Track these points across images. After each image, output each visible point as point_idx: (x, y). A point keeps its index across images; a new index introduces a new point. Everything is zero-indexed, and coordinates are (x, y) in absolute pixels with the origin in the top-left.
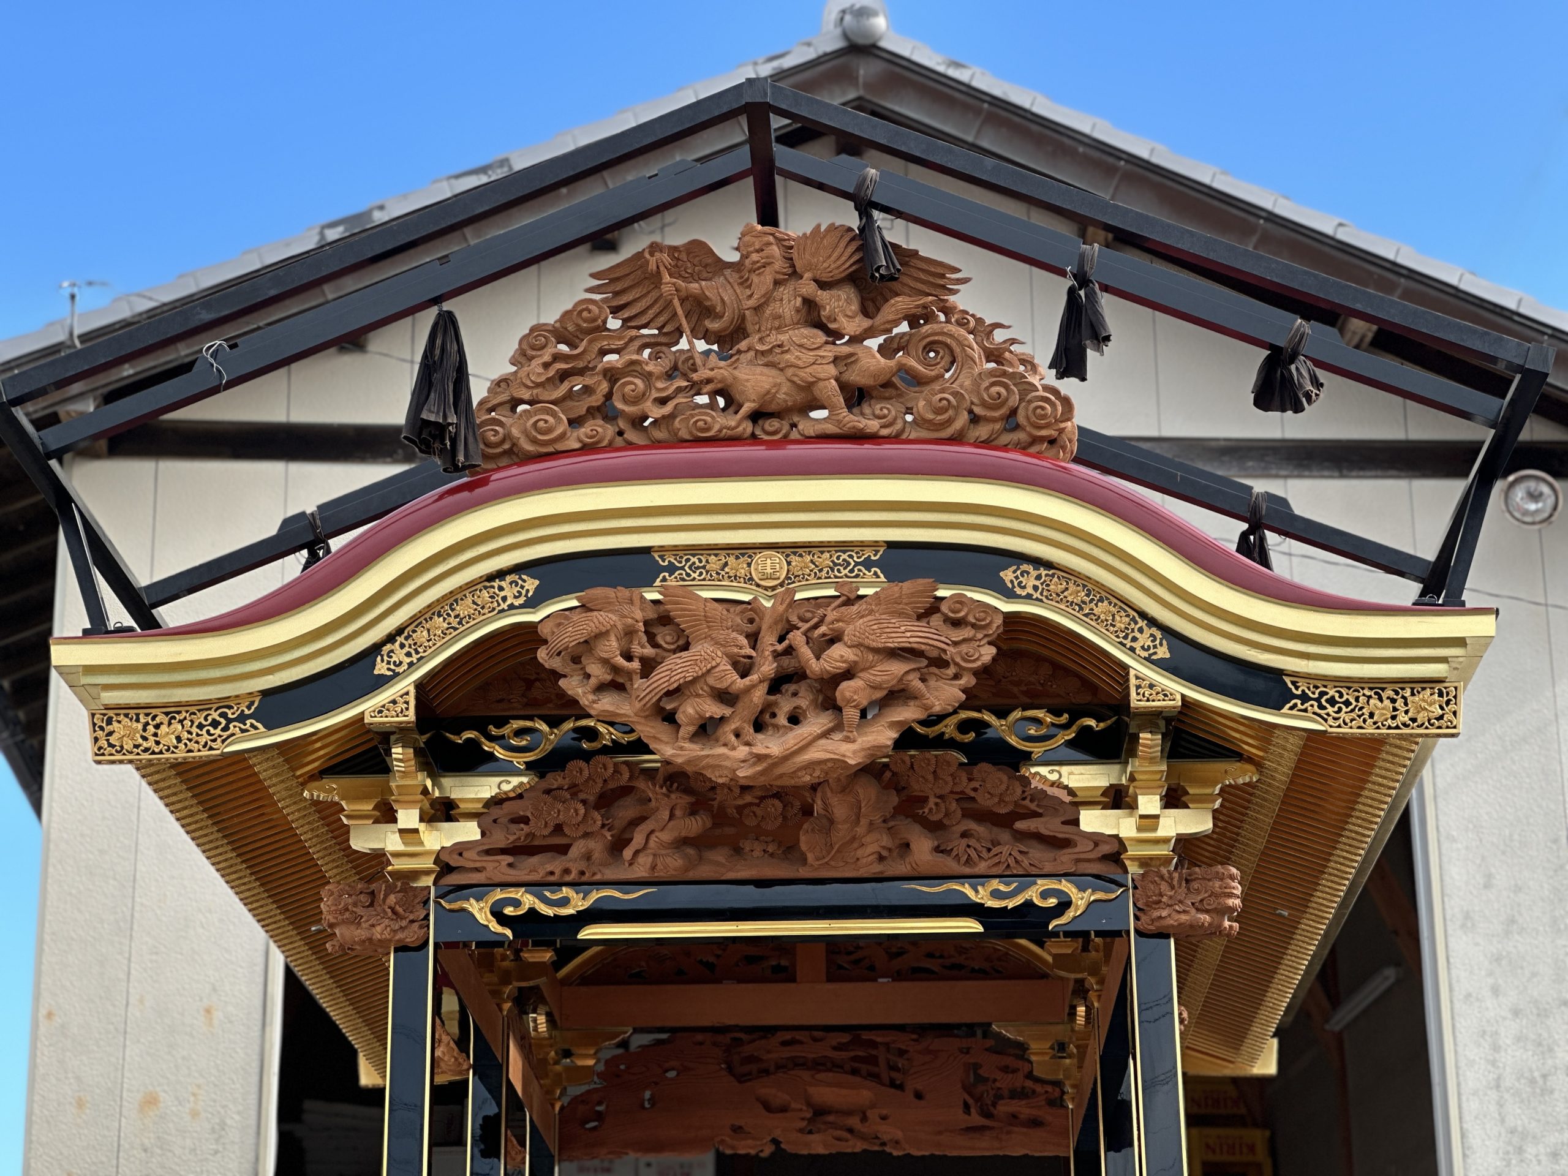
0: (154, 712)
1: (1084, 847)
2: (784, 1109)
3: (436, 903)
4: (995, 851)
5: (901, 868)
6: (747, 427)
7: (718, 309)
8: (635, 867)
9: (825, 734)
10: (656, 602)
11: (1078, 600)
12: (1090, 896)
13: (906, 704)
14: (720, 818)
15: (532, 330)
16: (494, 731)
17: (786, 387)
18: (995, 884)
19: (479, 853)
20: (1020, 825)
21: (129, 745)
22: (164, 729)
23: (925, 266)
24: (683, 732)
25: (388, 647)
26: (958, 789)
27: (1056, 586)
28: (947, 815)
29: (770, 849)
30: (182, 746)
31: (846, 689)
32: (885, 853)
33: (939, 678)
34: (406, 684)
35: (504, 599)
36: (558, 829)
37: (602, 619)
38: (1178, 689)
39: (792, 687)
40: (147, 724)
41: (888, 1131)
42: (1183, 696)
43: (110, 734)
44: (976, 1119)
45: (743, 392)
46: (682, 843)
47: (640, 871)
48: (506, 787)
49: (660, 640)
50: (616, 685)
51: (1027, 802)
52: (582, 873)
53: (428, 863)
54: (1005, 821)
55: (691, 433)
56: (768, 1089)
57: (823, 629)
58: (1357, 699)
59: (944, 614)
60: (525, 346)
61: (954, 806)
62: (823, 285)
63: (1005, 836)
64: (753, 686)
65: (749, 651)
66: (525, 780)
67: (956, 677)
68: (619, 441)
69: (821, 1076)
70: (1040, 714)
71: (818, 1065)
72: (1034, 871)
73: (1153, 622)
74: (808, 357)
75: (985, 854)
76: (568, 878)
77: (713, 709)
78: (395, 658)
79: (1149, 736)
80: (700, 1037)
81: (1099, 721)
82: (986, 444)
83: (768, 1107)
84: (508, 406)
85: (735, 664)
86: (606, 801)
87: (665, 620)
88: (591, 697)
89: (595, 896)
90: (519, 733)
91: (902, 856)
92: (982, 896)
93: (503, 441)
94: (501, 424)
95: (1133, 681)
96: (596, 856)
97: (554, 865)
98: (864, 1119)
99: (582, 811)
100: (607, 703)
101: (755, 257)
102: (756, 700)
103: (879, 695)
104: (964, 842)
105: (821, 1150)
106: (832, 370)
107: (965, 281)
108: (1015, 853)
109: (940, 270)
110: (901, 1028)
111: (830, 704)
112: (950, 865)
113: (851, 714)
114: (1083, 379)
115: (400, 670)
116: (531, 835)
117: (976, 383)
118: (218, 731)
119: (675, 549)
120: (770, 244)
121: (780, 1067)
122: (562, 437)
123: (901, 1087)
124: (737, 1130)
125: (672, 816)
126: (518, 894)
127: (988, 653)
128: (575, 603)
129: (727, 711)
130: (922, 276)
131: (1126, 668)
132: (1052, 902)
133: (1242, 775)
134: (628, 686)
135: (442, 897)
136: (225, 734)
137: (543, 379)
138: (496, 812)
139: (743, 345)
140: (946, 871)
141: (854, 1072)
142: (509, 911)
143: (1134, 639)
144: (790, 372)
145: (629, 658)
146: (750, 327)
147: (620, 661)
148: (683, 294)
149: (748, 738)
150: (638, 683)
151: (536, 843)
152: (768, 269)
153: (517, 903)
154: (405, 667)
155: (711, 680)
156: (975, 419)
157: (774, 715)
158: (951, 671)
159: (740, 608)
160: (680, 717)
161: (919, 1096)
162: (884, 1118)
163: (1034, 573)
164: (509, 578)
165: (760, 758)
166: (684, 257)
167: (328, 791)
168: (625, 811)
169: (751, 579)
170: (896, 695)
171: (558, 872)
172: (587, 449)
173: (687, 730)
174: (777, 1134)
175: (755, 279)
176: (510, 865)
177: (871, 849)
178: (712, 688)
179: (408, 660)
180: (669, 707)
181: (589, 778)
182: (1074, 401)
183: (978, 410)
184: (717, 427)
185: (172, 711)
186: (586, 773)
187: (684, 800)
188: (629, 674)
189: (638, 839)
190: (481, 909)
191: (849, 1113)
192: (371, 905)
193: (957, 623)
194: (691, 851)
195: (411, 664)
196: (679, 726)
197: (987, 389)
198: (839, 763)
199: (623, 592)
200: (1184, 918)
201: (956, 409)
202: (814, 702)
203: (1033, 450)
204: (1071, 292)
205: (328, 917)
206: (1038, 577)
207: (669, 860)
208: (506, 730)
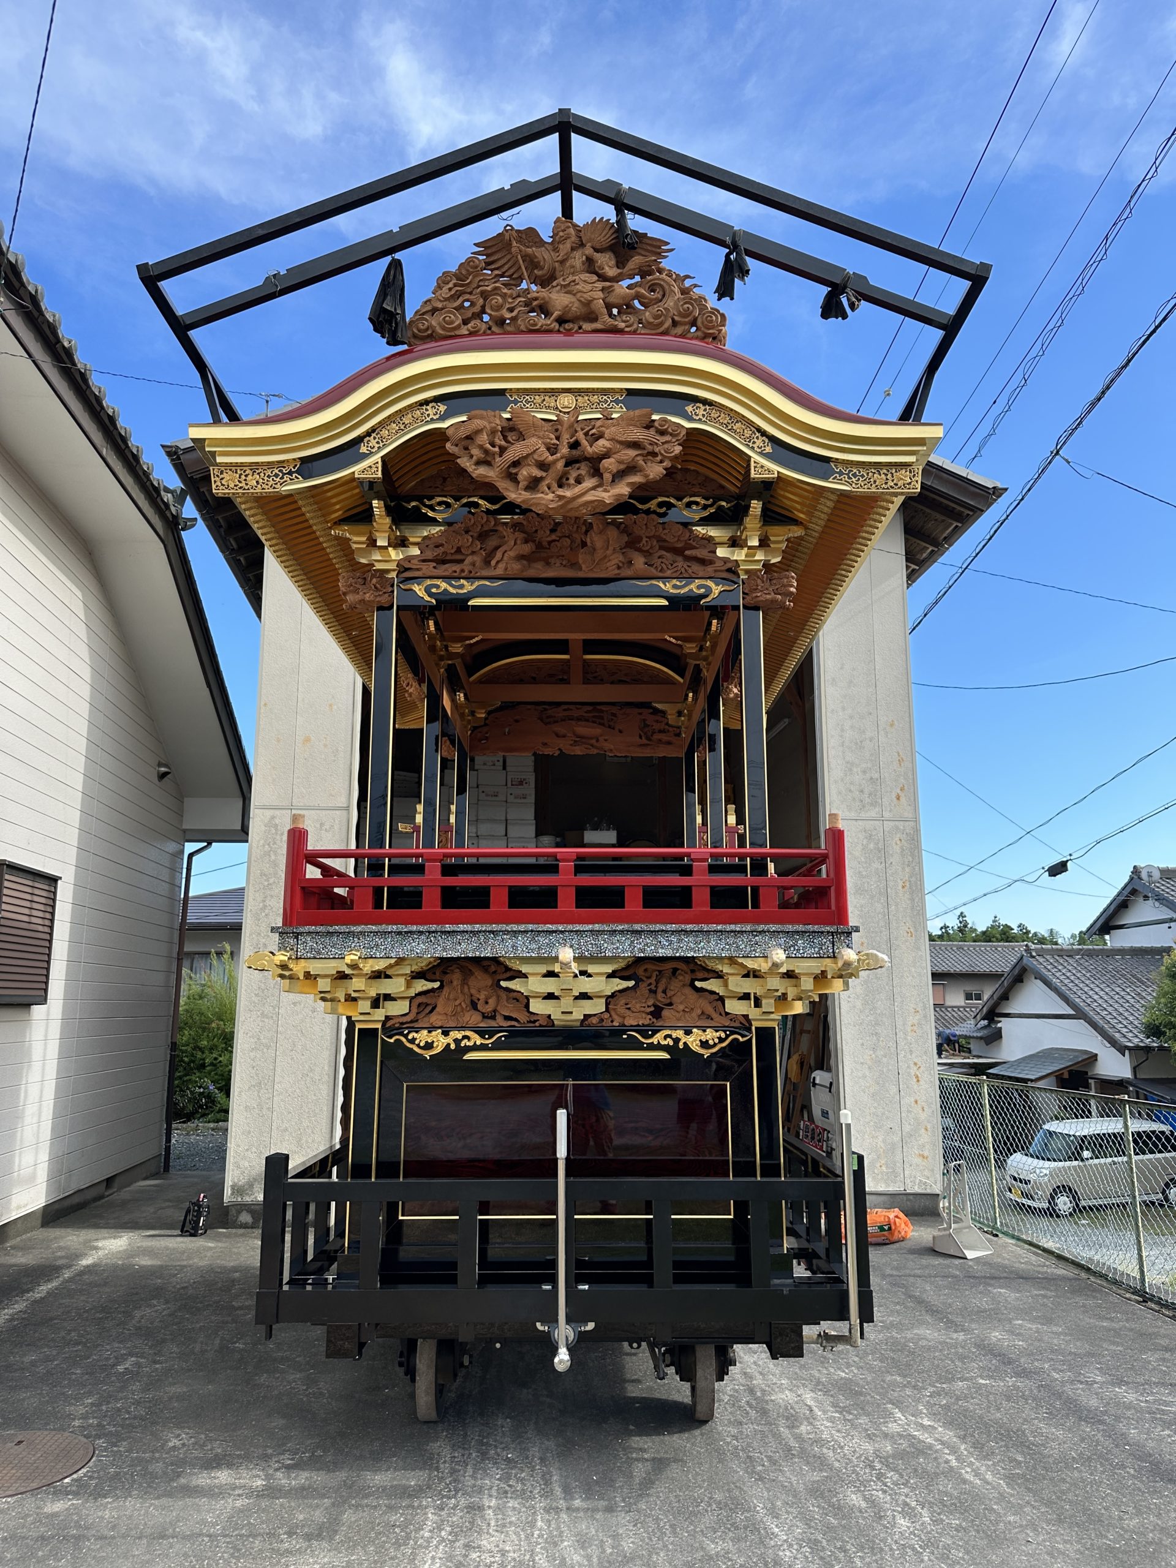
0: (245, 468)
1: (719, 564)
2: (564, 736)
3: (398, 586)
4: (674, 565)
5: (628, 573)
6: (556, 326)
7: (542, 263)
8: (497, 570)
9: (594, 488)
10: (508, 419)
11: (726, 422)
12: (720, 588)
13: (635, 474)
14: (539, 546)
15: (443, 274)
16: (427, 503)
17: (577, 304)
18: (675, 582)
19: (419, 561)
20: (687, 553)
21: (232, 485)
22: (250, 477)
23: (650, 242)
24: (521, 485)
25: (368, 438)
26: (657, 534)
27: (714, 414)
28: (651, 548)
29: (564, 563)
30: (259, 486)
31: (606, 463)
32: (621, 565)
33: (652, 462)
34: (377, 458)
35: (428, 415)
36: (459, 550)
37: (478, 423)
38: (775, 469)
39: (577, 465)
40: (241, 474)
41: (607, 746)
42: (778, 472)
43: (222, 479)
44: (644, 741)
45: (554, 306)
46: (520, 557)
47: (499, 571)
48: (433, 532)
49: (510, 439)
50: (485, 461)
51: (691, 541)
52: (471, 572)
53: (393, 566)
54: (678, 552)
55: (527, 327)
56: (558, 728)
57: (594, 431)
58: (868, 474)
59: (656, 428)
60: (440, 282)
61: (655, 543)
62: (597, 250)
63: (680, 559)
64: (557, 460)
65: (555, 441)
66: (443, 528)
67: (661, 462)
68: (489, 332)
69: (579, 723)
70: (698, 499)
71: (579, 719)
72: (694, 576)
73: (764, 433)
74: (589, 287)
75: (670, 567)
76: (463, 575)
77: (537, 473)
78: (371, 444)
79: (756, 502)
80: (529, 707)
81: (727, 503)
82: (682, 336)
83: (557, 735)
84: (431, 313)
85: (548, 449)
86: (483, 536)
87: (512, 429)
88: (474, 467)
89: (477, 584)
90: (440, 504)
91: (629, 567)
92: (668, 587)
93: (427, 329)
94: (426, 320)
95: (753, 464)
96: (477, 564)
97: (457, 567)
98: (598, 741)
99: (471, 540)
100: (482, 471)
101: (561, 234)
102: (559, 467)
103: (622, 467)
104: (660, 560)
105: (579, 753)
106: (601, 295)
107: (672, 250)
108: (685, 566)
109: (658, 244)
110: (613, 704)
111: (597, 473)
112: (653, 571)
113: (607, 477)
114: (732, 299)
115: (374, 450)
116: (445, 553)
117: (676, 304)
118: (278, 479)
119: (518, 391)
120: (569, 227)
121: (563, 720)
122: (458, 327)
123: (614, 729)
124: (545, 744)
125: (515, 544)
126: (438, 582)
127: (678, 449)
128: (464, 418)
129: (544, 474)
130: (649, 248)
131: (750, 457)
132: (702, 591)
133: (797, 532)
134: (493, 463)
135: (401, 583)
136: (282, 481)
137: (449, 295)
138: (428, 542)
139: (554, 284)
140: (651, 575)
141: (594, 722)
142: (434, 590)
143: (754, 443)
144: (579, 295)
145: (494, 446)
146: (558, 274)
147: (488, 446)
148: (523, 253)
149: (554, 489)
150: (498, 459)
151: (447, 558)
152: (568, 241)
153: (438, 587)
154: (376, 449)
155: (536, 456)
156: (675, 324)
157: (568, 479)
158: (659, 458)
159: (551, 424)
160: (520, 477)
161: (620, 732)
162: (606, 740)
163: (703, 408)
164: (431, 405)
165: (560, 497)
166: (524, 237)
167: (343, 531)
168: (492, 542)
169: (557, 408)
170: (630, 469)
171: (458, 571)
172: (472, 334)
173: (522, 484)
174: (561, 746)
175: (561, 246)
176: (434, 567)
177: (613, 562)
178: (536, 460)
179: (377, 446)
180: (514, 471)
181: (474, 523)
182: (726, 315)
183: (676, 318)
184: (540, 325)
185: (254, 467)
186: (472, 521)
187: (522, 536)
188: (494, 454)
189: (499, 555)
190: (420, 590)
191: (592, 738)
192: (364, 584)
193: (662, 433)
194: (525, 562)
195: (379, 448)
196: (519, 482)
197: (682, 305)
198: (601, 502)
199: (490, 413)
200: (768, 597)
201: (666, 316)
202: (589, 472)
203: (706, 340)
204: (727, 256)
205: (343, 589)
206: (705, 410)
207: (514, 565)
208: (433, 502)
